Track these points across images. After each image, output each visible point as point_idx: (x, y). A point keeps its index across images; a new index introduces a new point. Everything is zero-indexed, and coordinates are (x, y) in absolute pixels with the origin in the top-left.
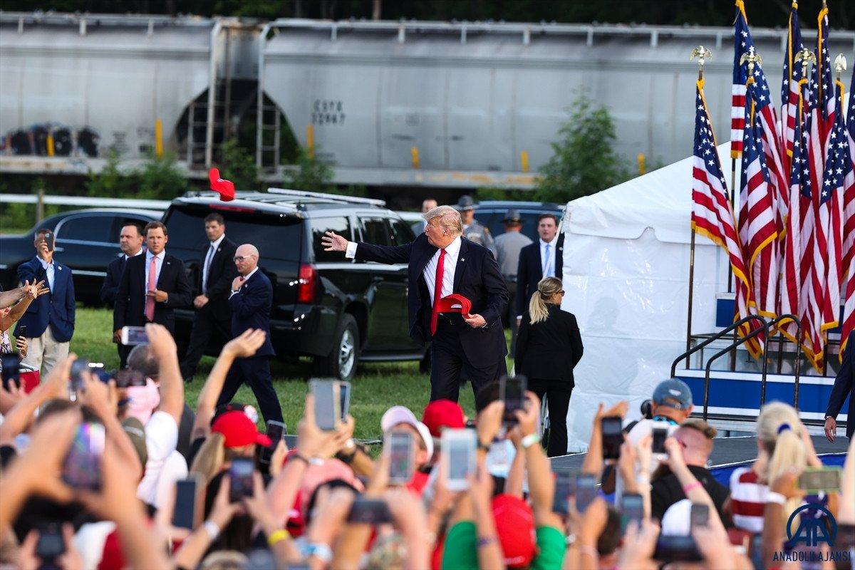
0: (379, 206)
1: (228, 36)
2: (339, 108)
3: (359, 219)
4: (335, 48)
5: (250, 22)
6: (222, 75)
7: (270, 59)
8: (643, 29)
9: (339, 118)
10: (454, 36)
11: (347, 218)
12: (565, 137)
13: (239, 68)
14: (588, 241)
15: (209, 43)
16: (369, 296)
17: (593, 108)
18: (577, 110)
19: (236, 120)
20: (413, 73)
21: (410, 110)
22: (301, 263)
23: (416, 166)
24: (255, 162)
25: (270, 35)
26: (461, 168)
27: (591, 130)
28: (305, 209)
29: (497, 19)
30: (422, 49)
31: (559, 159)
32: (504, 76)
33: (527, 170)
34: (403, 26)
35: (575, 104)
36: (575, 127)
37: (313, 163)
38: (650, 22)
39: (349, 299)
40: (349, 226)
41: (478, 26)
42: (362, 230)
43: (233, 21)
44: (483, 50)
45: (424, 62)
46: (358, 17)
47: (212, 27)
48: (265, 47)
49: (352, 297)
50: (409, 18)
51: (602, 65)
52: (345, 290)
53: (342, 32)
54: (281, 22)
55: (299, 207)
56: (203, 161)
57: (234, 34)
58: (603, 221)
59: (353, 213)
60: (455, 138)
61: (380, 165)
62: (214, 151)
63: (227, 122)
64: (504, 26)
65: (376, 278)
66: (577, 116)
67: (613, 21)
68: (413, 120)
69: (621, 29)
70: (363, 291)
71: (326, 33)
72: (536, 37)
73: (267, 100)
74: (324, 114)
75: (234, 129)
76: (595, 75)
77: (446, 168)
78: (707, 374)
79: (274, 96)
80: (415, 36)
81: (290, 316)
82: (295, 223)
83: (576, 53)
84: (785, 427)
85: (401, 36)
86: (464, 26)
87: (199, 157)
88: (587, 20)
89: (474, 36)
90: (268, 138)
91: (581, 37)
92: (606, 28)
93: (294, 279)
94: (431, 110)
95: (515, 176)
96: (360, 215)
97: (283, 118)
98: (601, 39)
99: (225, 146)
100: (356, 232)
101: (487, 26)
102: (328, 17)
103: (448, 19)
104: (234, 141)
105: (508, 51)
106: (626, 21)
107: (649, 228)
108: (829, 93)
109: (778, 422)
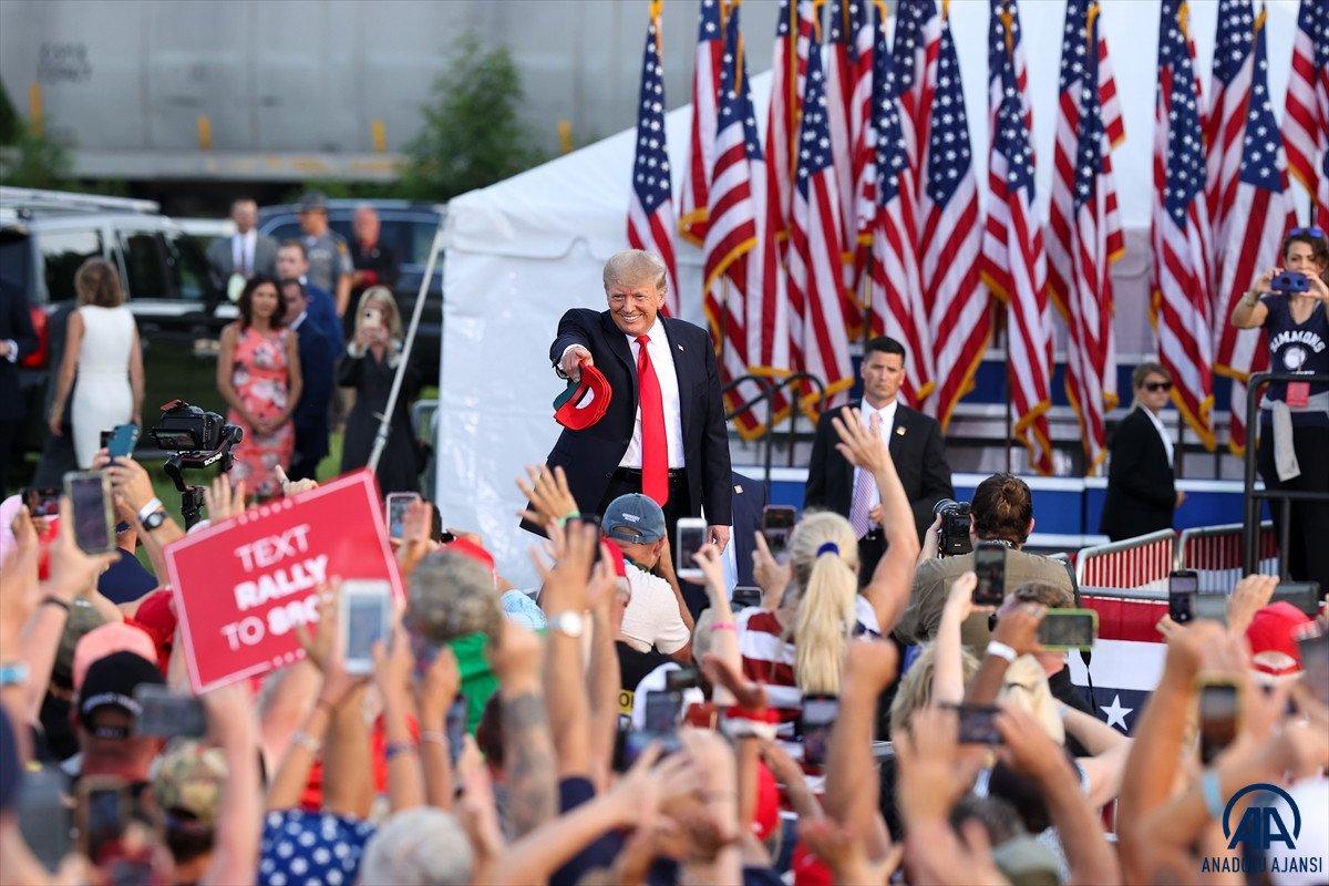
0: (148, 213)
2: (81, 56)
3: (118, 234)
9: (81, 73)
11: (98, 232)
12: (441, 97)
14: (482, 262)
17: (486, 49)
18: (460, 53)
21: (195, 58)
23: (206, 147)
26: (279, 148)
27: (483, 86)
28: (29, 219)
31: (435, 133)
33: (383, 150)
35: (457, 43)
36: (457, 81)
37: (42, 144)
40: (101, 244)
42: (123, 250)
55: (20, 215)
58: (507, 230)
59: (108, 224)
60: (268, 102)
61: (148, 146)
66: (460, 64)
68: (199, 73)
74: (57, 66)
77: (254, 148)
82: (15, 241)
84: (830, 547)
94: (228, 57)
95: (364, 160)
96: (118, 227)
100: (113, 253)
107: (579, 239)
108: (861, 17)
109: (822, 541)
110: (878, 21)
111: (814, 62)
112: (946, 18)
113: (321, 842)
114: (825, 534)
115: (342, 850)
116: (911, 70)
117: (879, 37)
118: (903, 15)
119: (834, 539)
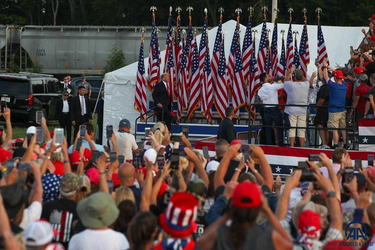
0: (52, 77)
1: (10, 31)
2: (44, 51)
3: (46, 81)
4: (42, 34)
5: (17, 26)
6: (9, 42)
7: (24, 37)
8: (132, 27)
9: (44, 55)
10: (78, 30)
11: (42, 80)
12: (110, 59)
13: (14, 40)
14: (112, 85)
15: (5, 32)
16: (49, 103)
17: (118, 50)
18: (113, 51)
19: (14, 55)
20: (65, 41)
21: (65, 52)
22: (29, 94)
23: (67, 68)
24: (19, 67)
25: (23, 30)
26: (80, 69)
27: (117, 57)
28: (30, 78)
29: (90, 25)
30: (68, 34)
31: (109, 66)
32: (92, 41)
33: (99, 69)
34: (62, 27)
35: (113, 49)
36: (113, 56)
37: (37, 67)
38: (134, 25)
39: (43, 104)
40: (43, 83)
41: (84, 27)
42: (47, 84)
43: (12, 26)
44: (86, 34)
45: (69, 38)
46: (49, 25)
47: (6, 27)
48: (22, 34)
49: (44, 104)
50: (64, 25)
51: (121, 38)
52: (42, 101)
53: (44, 29)
54: (26, 26)
55: (28, 77)
56: (4, 67)
57: (12, 30)
58: (116, 79)
59: (44, 79)
60: (78, 60)
61: (56, 68)
62: (7, 64)
63: (11, 56)
64: (92, 27)
65: (51, 98)
66: (113, 53)
67: (124, 25)
68: (66, 55)
69: (126, 27)
70: (47, 102)
71: (40, 29)
72: (101, 30)
73: (23, 49)
74: (40, 53)
75: (13, 58)
76: (119, 41)
77: (76, 69)
78: (146, 123)
79: (25, 48)
80: (66, 30)
81: (26, 109)
82: (27, 82)
83: (113, 35)
84: (159, 129)
85: (62, 30)
86: (80, 27)
87: (3, 66)
88: (117, 25)
89: (83, 30)
90: (23, 60)
91: (115, 30)
92: (122, 27)
93: (27, 98)
94: (71, 52)
95: (96, 71)
96: (46, 79)
97: (27, 54)
98: (120, 30)
99: (10, 63)
100: (45, 85)
101: (87, 27)
102: (40, 25)
103: (76, 25)
104: (13, 61)
105: (93, 34)
106: (127, 25)
107: (129, 81)
108: (180, 40)
109: (157, 128)
110: (183, 40)
111: (171, 48)
112: (195, 40)
113: (54, 181)
114: (158, 126)
115: (58, 182)
116: (189, 50)
117: (183, 44)
118: (187, 40)
119: (159, 127)
